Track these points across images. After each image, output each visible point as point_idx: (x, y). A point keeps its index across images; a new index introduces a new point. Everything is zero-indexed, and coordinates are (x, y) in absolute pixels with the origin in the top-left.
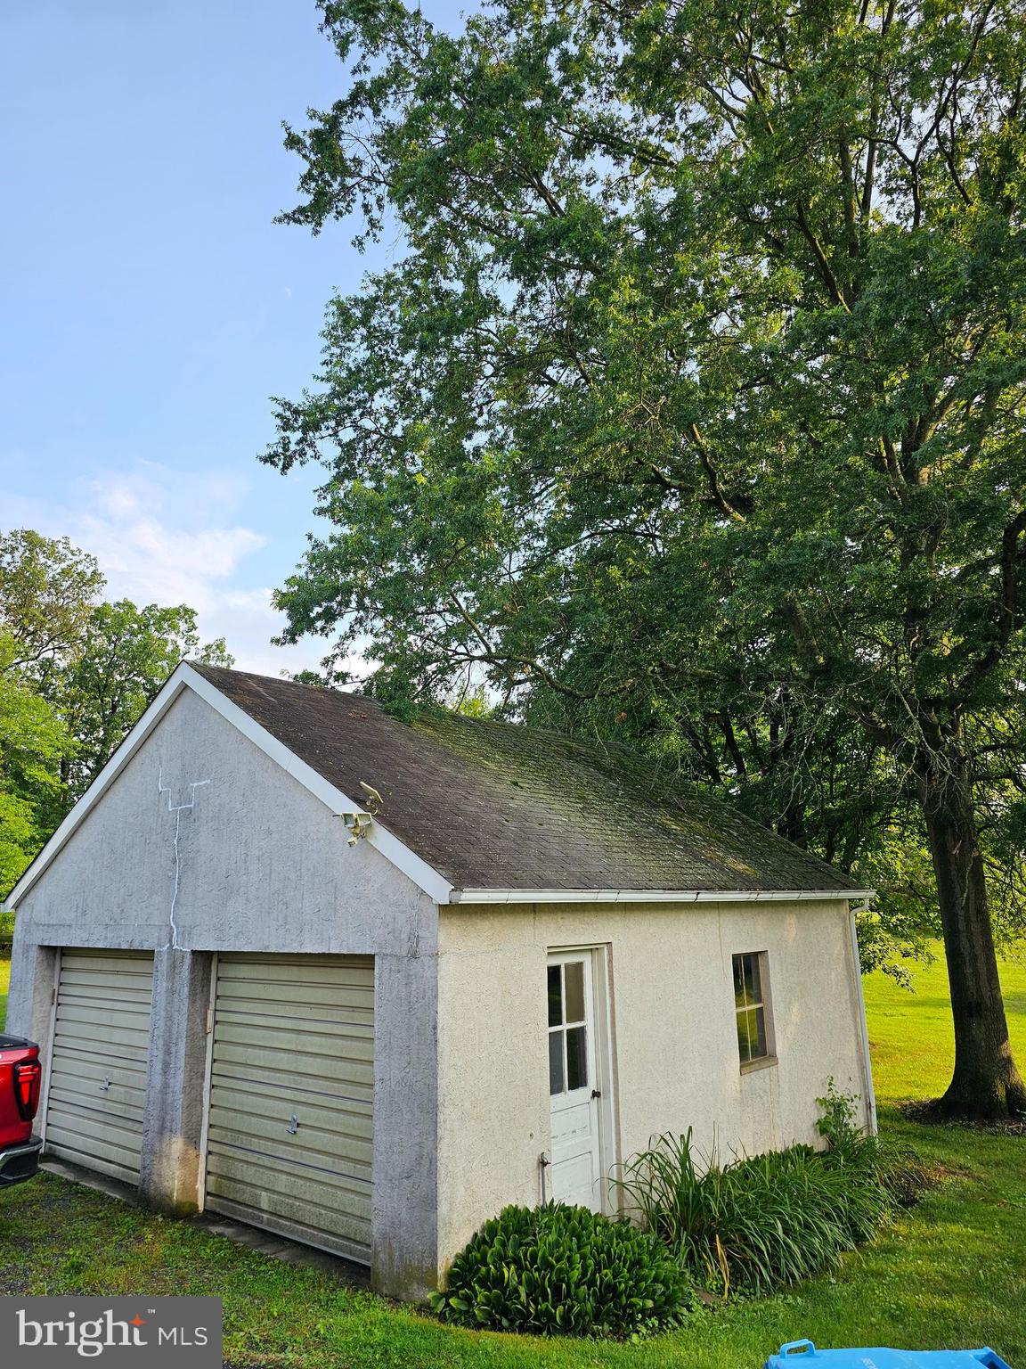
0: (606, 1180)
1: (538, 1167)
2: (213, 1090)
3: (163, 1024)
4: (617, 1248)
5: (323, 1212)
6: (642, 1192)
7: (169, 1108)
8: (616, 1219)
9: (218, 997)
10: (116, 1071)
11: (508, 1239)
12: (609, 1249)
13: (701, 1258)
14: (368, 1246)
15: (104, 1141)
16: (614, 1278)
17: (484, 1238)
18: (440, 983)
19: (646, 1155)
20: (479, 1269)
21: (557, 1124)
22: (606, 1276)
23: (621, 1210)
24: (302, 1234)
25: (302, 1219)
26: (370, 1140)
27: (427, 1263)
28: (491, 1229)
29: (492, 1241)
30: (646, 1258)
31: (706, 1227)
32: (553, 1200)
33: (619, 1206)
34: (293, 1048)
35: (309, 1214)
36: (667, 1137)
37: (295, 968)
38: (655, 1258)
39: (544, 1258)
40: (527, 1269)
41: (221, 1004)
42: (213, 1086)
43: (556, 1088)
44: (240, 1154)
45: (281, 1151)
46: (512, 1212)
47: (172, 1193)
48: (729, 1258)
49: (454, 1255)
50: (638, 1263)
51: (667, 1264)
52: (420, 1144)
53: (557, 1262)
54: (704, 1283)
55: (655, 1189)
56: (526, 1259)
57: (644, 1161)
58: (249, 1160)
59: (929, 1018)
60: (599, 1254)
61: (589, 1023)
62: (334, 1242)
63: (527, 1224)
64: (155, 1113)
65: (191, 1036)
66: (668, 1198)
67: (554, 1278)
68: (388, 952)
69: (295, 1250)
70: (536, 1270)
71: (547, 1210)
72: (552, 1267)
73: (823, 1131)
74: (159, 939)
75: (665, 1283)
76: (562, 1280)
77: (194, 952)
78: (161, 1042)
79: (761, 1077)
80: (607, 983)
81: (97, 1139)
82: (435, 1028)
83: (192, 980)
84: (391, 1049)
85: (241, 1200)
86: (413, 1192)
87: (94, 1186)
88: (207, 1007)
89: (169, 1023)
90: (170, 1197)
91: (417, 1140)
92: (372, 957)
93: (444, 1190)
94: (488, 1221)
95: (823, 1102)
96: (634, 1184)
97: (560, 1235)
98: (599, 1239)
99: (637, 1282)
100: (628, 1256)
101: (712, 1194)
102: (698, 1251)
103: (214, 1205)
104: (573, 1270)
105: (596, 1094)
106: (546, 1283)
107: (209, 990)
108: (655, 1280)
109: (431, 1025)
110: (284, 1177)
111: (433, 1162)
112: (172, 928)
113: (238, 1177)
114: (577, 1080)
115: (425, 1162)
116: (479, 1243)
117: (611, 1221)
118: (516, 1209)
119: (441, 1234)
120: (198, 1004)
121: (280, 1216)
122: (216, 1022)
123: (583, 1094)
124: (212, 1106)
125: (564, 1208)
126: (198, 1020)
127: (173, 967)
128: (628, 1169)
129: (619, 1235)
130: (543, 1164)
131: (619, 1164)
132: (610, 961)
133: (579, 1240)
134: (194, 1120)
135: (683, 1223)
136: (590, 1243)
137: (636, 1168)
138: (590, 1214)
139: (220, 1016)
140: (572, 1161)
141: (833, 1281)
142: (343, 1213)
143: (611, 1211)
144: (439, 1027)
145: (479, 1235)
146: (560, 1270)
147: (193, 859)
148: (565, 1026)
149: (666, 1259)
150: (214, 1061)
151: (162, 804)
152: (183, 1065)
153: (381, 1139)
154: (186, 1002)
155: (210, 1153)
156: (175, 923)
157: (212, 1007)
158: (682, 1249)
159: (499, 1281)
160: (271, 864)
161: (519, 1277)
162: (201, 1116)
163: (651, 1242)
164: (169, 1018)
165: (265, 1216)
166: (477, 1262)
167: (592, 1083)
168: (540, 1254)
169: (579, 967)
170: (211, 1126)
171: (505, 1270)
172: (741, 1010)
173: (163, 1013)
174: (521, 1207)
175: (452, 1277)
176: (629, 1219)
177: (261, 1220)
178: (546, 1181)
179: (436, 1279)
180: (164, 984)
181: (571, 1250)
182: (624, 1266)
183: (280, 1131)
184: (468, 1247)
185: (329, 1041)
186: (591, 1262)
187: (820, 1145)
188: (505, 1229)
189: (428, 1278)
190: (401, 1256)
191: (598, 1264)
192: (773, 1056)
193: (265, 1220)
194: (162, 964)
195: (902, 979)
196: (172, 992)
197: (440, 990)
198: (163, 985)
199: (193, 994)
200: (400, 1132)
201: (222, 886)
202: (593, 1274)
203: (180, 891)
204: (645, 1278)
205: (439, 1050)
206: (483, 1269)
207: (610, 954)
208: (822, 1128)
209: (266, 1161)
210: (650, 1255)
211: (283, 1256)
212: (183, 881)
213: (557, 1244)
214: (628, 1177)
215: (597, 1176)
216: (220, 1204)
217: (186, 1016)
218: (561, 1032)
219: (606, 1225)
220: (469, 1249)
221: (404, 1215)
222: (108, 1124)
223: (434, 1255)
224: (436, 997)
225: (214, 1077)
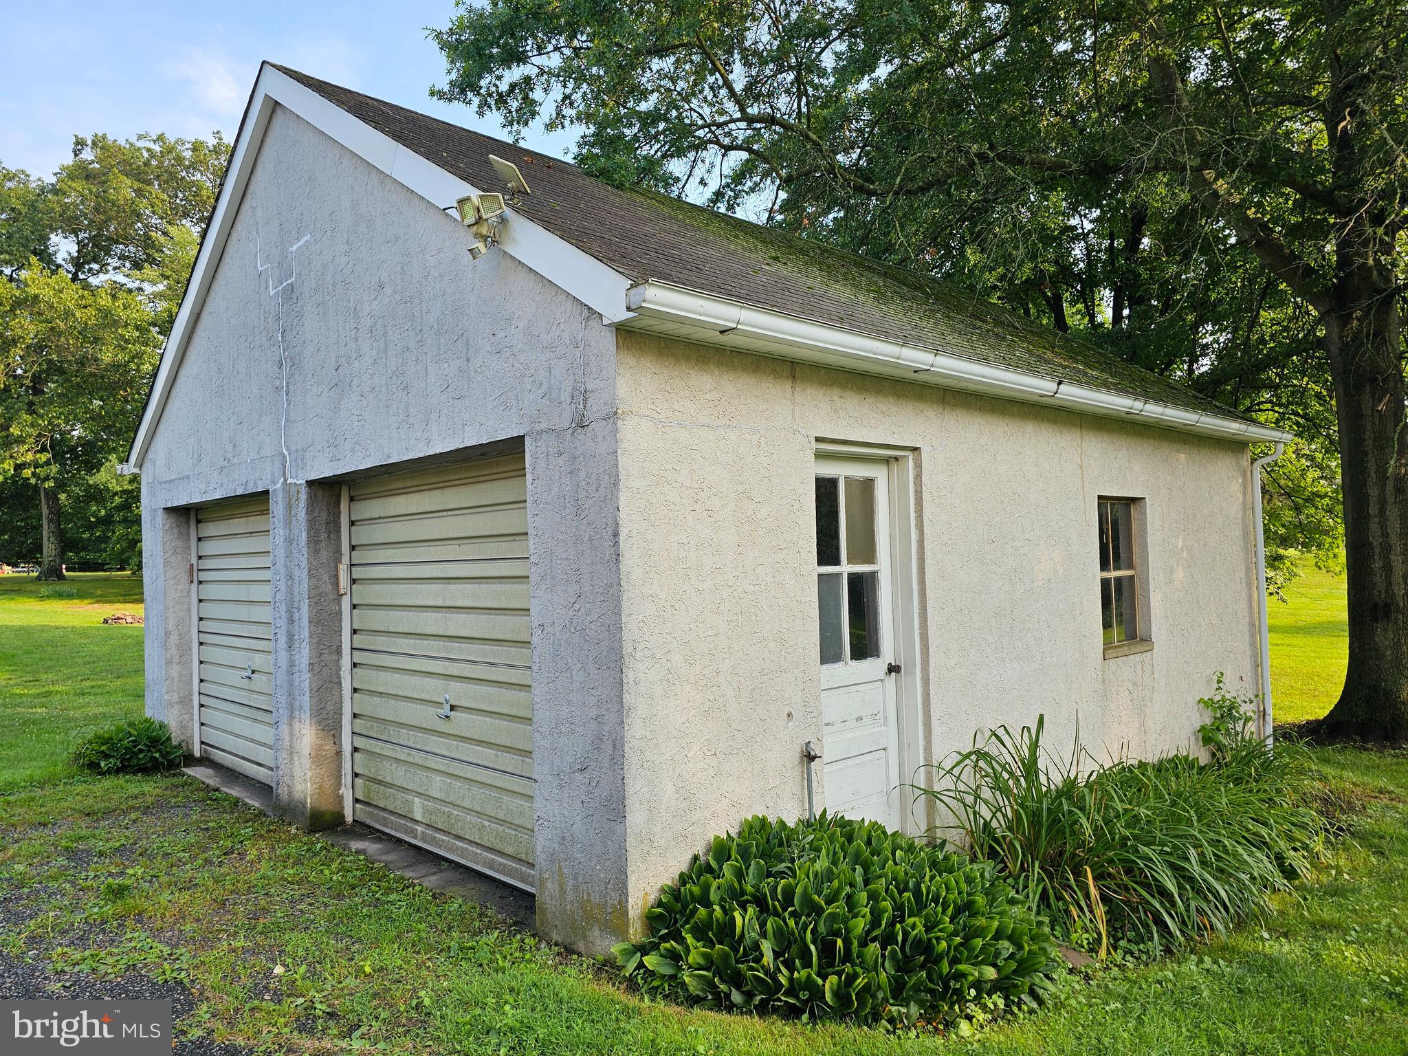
0: (910, 788)
1: (801, 762)
2: (355, 670)
3: (284, 585)
4: (931, 884)
5: (486, 823)
6: (965, 806)
7: (297, 692)
8: (924, 841)
9: (353, 548)
10: (257, 656)
11: (747, 868)
12: (918, 885)
13: (1059, 898)
14: (532, 866)
15: (254, 741)
16: (928, 929)
17: (708, 864)
18: (622, 461)
19: (970, 754)
20: (696, 909)
21: (833, 706)
22: (914, 927)
23: (931, 829)
24: (462, 853)
25: (461, 833)
26: (528, 720)
27: (613, 899)
28: (721, 850)
29: (721, 868)
30: (980, 900)
31: (1067, 855)
32: (825, 811)
33: (929, 823)
34: (440, 603)
35: (469, 826)
36: (1001, 732)
37: (438, 492)
38: (994, 900)
39: (806, 897)
40: (776, 914)
41: (358, 557)
42: (355, 665)
43: (829, 654)
44: (387, 750)
45: (434, 743)
46: (757, 826)
47: (305, 798)
48: (1105, 899)
49: (659, 886)
50: (967, 907)
51: (1016, 910)
52: (598, 719)
53: (828, 903)
54: (1067, 934)
55: (986, 802)
56: (774, 897)
57: (967, 761)
58: (398, 756)
59: (1277, 645)
60: (900, 893)
61: (883, 567)
62: (501, 864)
63: (781, 844)
64: (283, 699)
65: (316, 597)
66: (1005, 816)
67: (822, 929)
68: (543, 426)
69: (450, 875)
70: (793, 914)
71: (818, 824)
72: (819, 911)
73: (1207, 740)
74: (273, 474)
75: (1014, 939)
76: (837, 934)
77: (310, 483)
78: (283, 608)
79: (1128, 666)
80: (912, 510)
81: (247, 739)
82: (616, 535)
83: (312, 522)
84: (553, 577)
85: (391, 808)
86: (589, 793)
87: (235, 792)
88: (338, 560)
89: (289, 583)
90: (304, 804)
91: (594, 712)
92: (520, 440)
93: (636, 790)
94: (717, 837)
95: (1207, 704)
96: (952, 794)
97: (835, 863)
98: (901, 869)
99: (967, 939)
100: (951, 897)
101: (1082, 809)
102: (1053, 888)
103: (363, 814)
104: (855, 916)
105: (893, 669)
106: (809, 936)
107: (339, 538)
108: (998, 935)
109: (610, 531)
110: (438, 778)
111: (618, 745)
112: (284, 457)
113: (388, 779)
114: (864, 647)
115: (607, 746)
116: (700, 870)
117: (918, 843)
118: (763, 823)
119: (633, 856)
120: (324, 555)
121: (438, 830)
122: (354, 581)
123: (872, 668)
124: (355, 690)
125: (843, 824)
126: (326, 577)
127: (289, 507)
128: (942, 773)
129: (934, 864)
130: (809, 757)
131: (928, 765)
132: (918, 477)
133: (866, 869)
134: (330, 706)
135: (1031, 847)
136: (886, 876)
137: (956, 771)
138: (884, 833)
139: (358, 573)
140: (857, 760)
141: (1266, 935)
142: (512, 825)
143: (916, 829)
144: (623, 531)
145: (702, 858)
146: (833, 917)
147: (300, 354)
148: (845, 568)
149: (1012, 902)
150: (354, 632)
151: (263, 288)
152: (306, 634)
153: (543, 715)
154: (305, 551)
155: (356, 750)
156: (288, 449)
157: (345, 560)
158: (1032, 885)
159: (726, 931)
160: (386, 333)
161: (763, 925)
162: (341, 702)
163: (987, 875)
164: (290, 577)
165: (420, 829)
166: (694, 899)
167: (888, 653)
168: (799, 890)
169: (867, 485)
170: (355, 716)
171: (737, 915)
172: (1106, 575)
173: (283, 571)
174: (772, 819)
175: (653, 921)
176: (944, 842)
177: (413, 833)
178: (814, 784)
179: (627, 925)
180: (282, 532)
181: (852, 885)
182: (944, 912)
183: (427, 716)
184: (682, 875)
185: (485, 587)
186: (887, 904)
187: (1203, 756)
188: (744, 853)
189: (616, 921)
190: (576, 887)
191: (899, 908)
192: (1147, 640)
193: (419, 833)
194: (277, 505)
195: (1271, 587)
196: (289, 541)
197: (622, 476)
198: (280, 533)
199: (313, 542)
200: (570, 702)
201: (333, 383)
202: (892, 924)
203: (289, 404)
204: (979, 932)
205: (623, 569)
206: (702, 911)
207: (918, 466)
208: (1206, 737)
209: (418, 758)
210: (987, 894)
211: (431, 881)
212: (291, 388)
213: (829, 876)
214: (943, 784)
215: (895, 781)
216: (371, 813)
217: (306, 571)
218: (839, 575)
219: (910, 848)
220: (683, 879)
221: (578, 827)
222: (256, 720)
223: (622, 888)
224: (616, 484)
225: (355, 652)
